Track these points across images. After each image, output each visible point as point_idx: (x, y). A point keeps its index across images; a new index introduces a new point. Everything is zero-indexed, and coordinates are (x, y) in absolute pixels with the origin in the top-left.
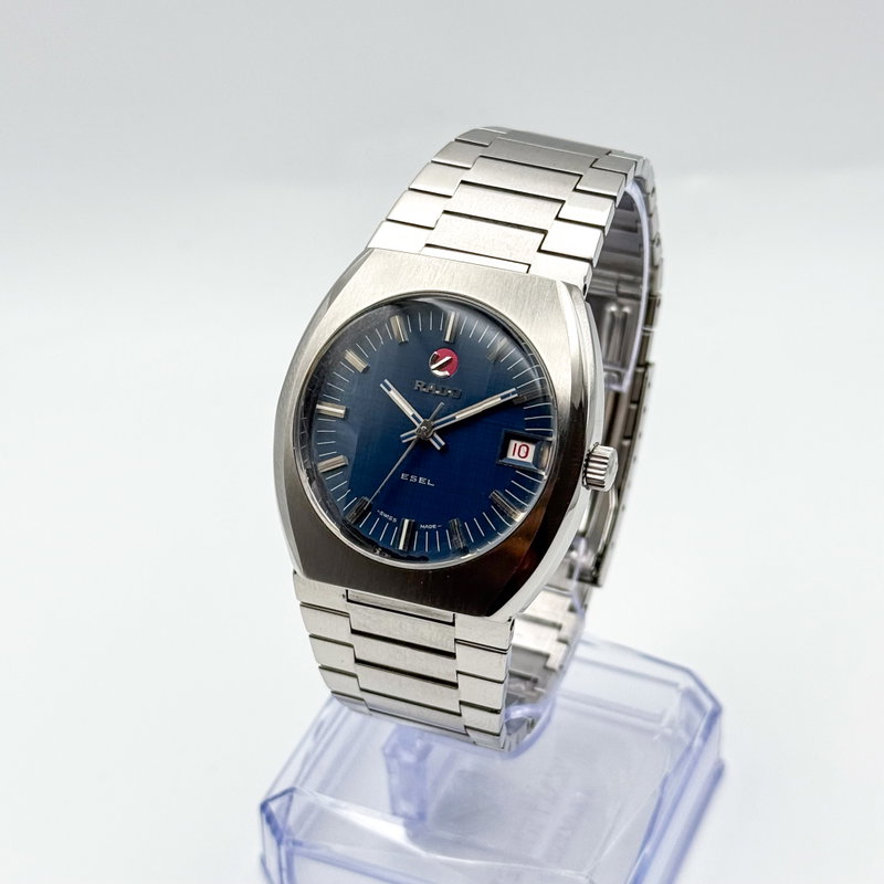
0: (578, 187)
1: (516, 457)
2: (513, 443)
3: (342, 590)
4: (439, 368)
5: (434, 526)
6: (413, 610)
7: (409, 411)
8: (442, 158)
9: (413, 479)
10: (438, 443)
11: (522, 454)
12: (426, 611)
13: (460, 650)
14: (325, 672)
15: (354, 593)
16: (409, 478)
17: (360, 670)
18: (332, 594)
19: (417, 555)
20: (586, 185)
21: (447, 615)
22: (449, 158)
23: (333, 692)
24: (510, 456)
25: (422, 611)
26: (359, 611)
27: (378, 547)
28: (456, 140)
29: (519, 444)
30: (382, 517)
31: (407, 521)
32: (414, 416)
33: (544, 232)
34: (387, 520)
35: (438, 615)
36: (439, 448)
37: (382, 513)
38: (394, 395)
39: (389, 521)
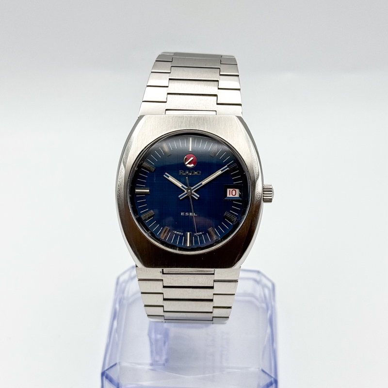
0: (221, 73)
1: (231, 196)
2: (228, 190)
3: (160, 269)
4: (189, 163)
5: (201, 233)
6: (195, 272)
7: (180, 185)
8: (155, 69)
9: (187, 214)
10: (196, 196)
11: (234, 193)
12: (202, 271)
13: (216, 285)
14: (147, 307)
15: (166, 270)
16: (185, 214)
17: (166, 303)
18: (155, 272)
19: (195, 247)
20: (224, 72)
21: (211, 270)
22: (159, 69)
23: (148, 316)
24: (228, 196)
25: (200, 271)
26: (168, 277)
27: (177, 247)
28: (156, 61)
29: (231, 190)
30: (176, 234)
31: (188, 233)
32: (182, 186)
33: (216, 95)
34: (178, 235)
35: (207, 271)
36: (197, 198)
37: (175, 232)
38: (171, 179)
39: (179, 235)
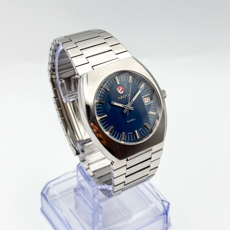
1: (147, 102)
3: (126, 159)
4: (121, 91)
5: (141, 128)
9: (130, 121)
10: (132, 108)
13: (153, 156)
15: (129, 158)
16: (129, 121)
18: (124, 162)
19: (141, 138)
26: (129, 162)
31: (136, 131)
32: (123, 106)
33: (111, 50)
37: (128, 133)
38: (115, 104)
39: (131, 134)
